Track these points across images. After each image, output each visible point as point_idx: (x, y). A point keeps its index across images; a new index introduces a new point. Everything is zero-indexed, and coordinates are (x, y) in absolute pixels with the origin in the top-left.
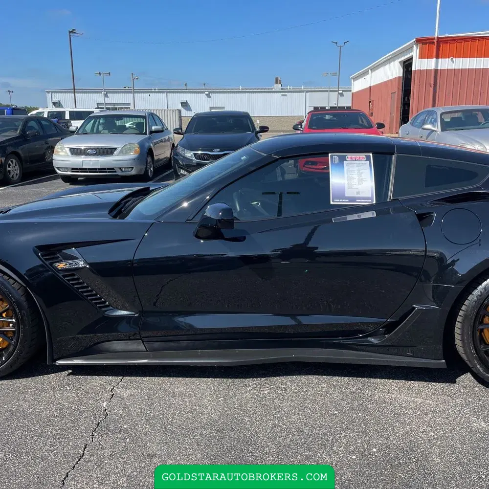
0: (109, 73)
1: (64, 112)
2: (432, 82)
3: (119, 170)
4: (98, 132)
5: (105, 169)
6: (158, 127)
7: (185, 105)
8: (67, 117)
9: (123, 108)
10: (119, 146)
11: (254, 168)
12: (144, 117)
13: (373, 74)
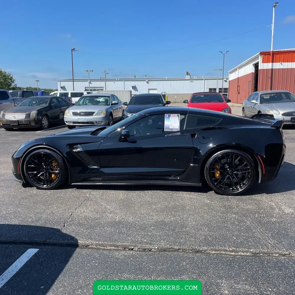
0: (92, 71)
1: (68, 93)
2: (270, 76)
3: (96, 123)
4: (86, 104)
5: (89, 122)
6: (116, 102)
7: (134, 88)
8: (70, 96)
9: (99, 90)
10: (96, 111)
11: (139, 119)
12: (109, 97)
13: (239, 70)
